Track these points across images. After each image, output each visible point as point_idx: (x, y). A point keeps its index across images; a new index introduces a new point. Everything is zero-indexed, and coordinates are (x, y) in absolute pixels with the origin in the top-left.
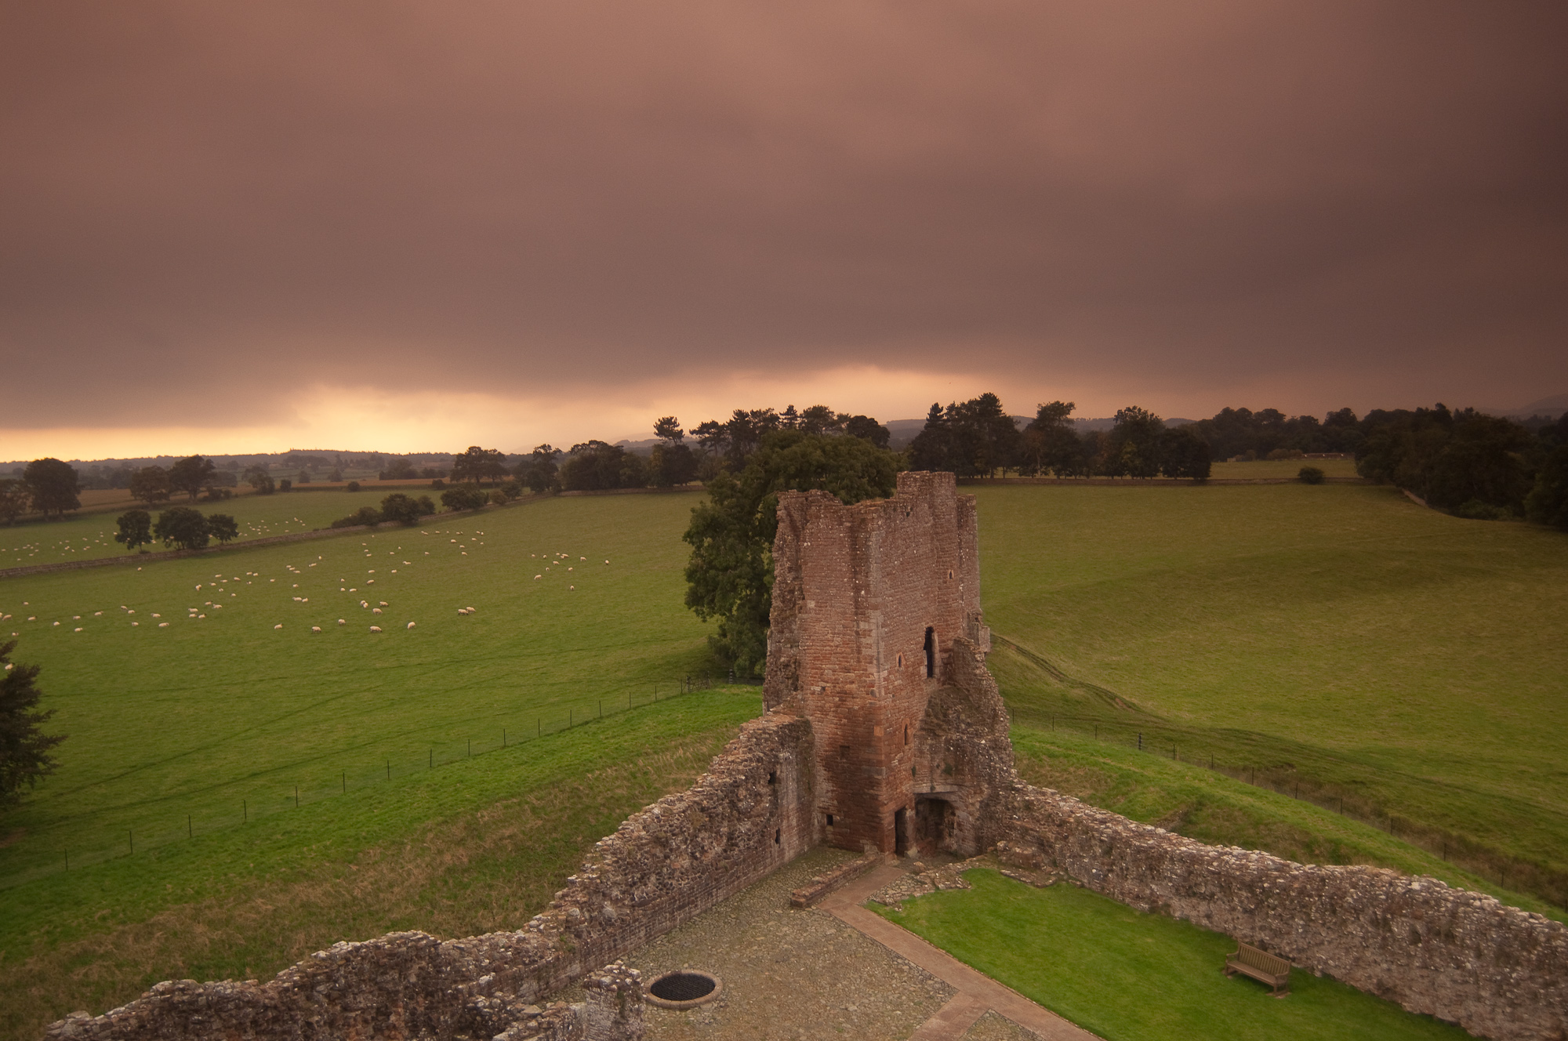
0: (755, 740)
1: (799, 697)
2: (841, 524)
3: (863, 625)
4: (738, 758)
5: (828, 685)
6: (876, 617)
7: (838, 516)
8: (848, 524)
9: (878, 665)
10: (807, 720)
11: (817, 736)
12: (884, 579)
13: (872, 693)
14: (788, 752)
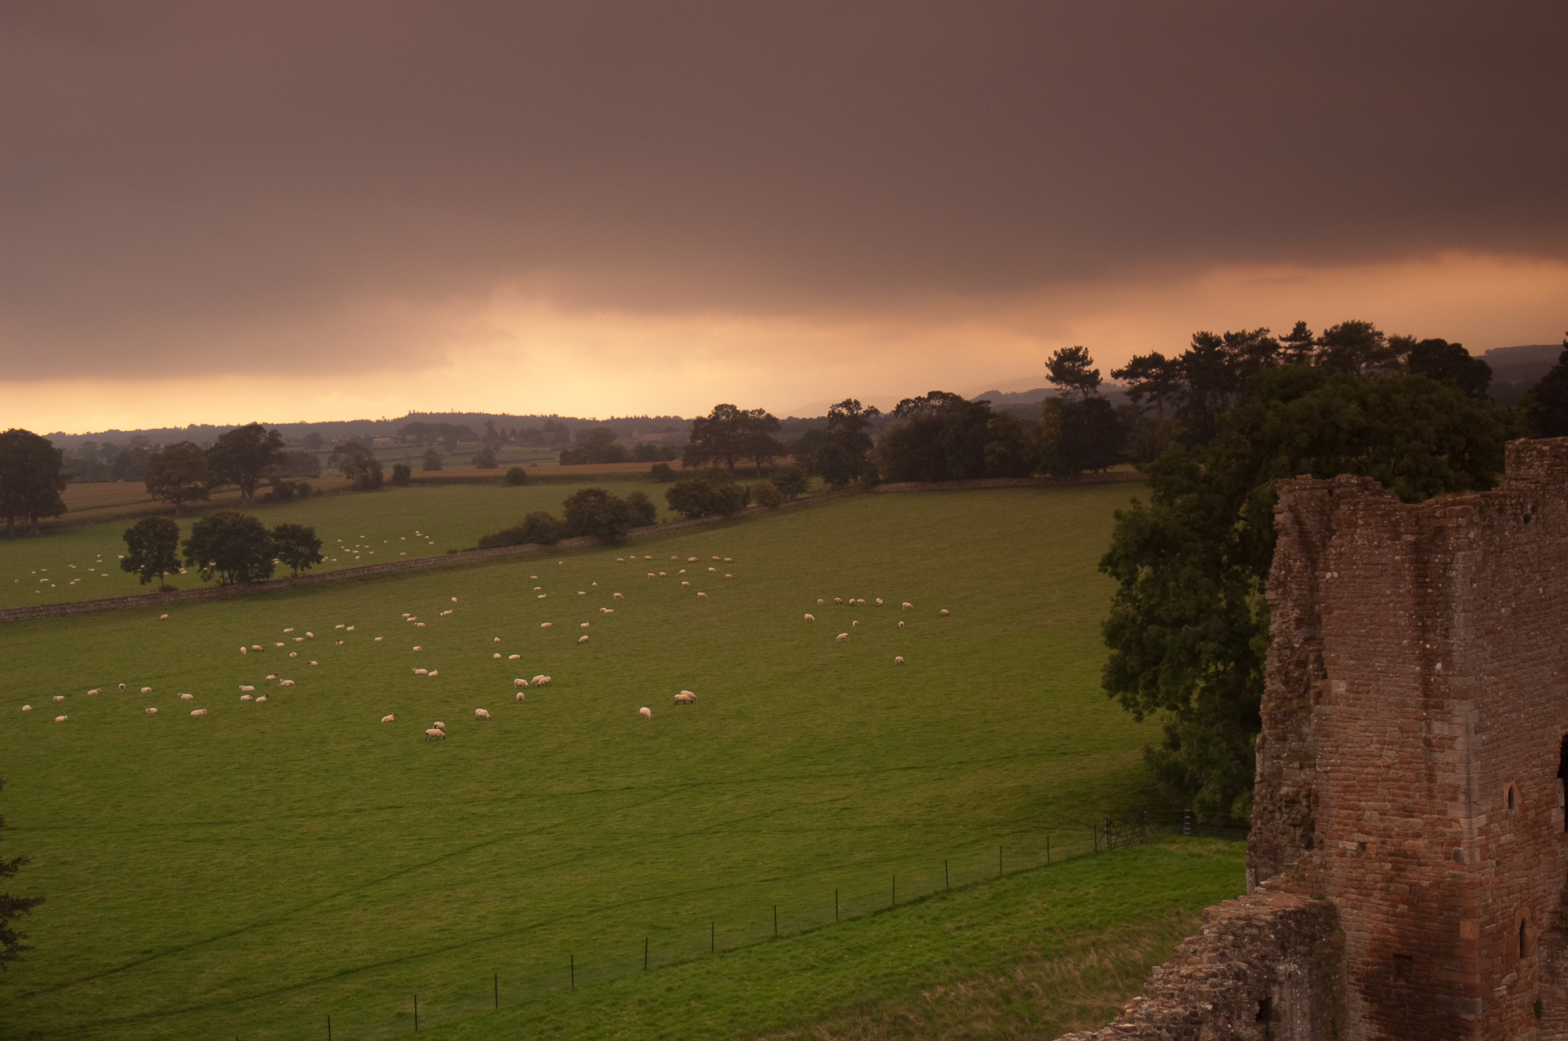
0: (1231, 938)
1: (1316, 860)
2: (1397, 536)
3: (1439, 729)
4: (1200, 970)
5: (1371, 839)
6: (1463, 713)
7: (1390, 522)
8: (1411, 538)
9: (1469, 804)
10: (1331, 904)
11: (1350, 935)
12: (1480, 641)
13: (1457, 856)
14: (1295, 963)
